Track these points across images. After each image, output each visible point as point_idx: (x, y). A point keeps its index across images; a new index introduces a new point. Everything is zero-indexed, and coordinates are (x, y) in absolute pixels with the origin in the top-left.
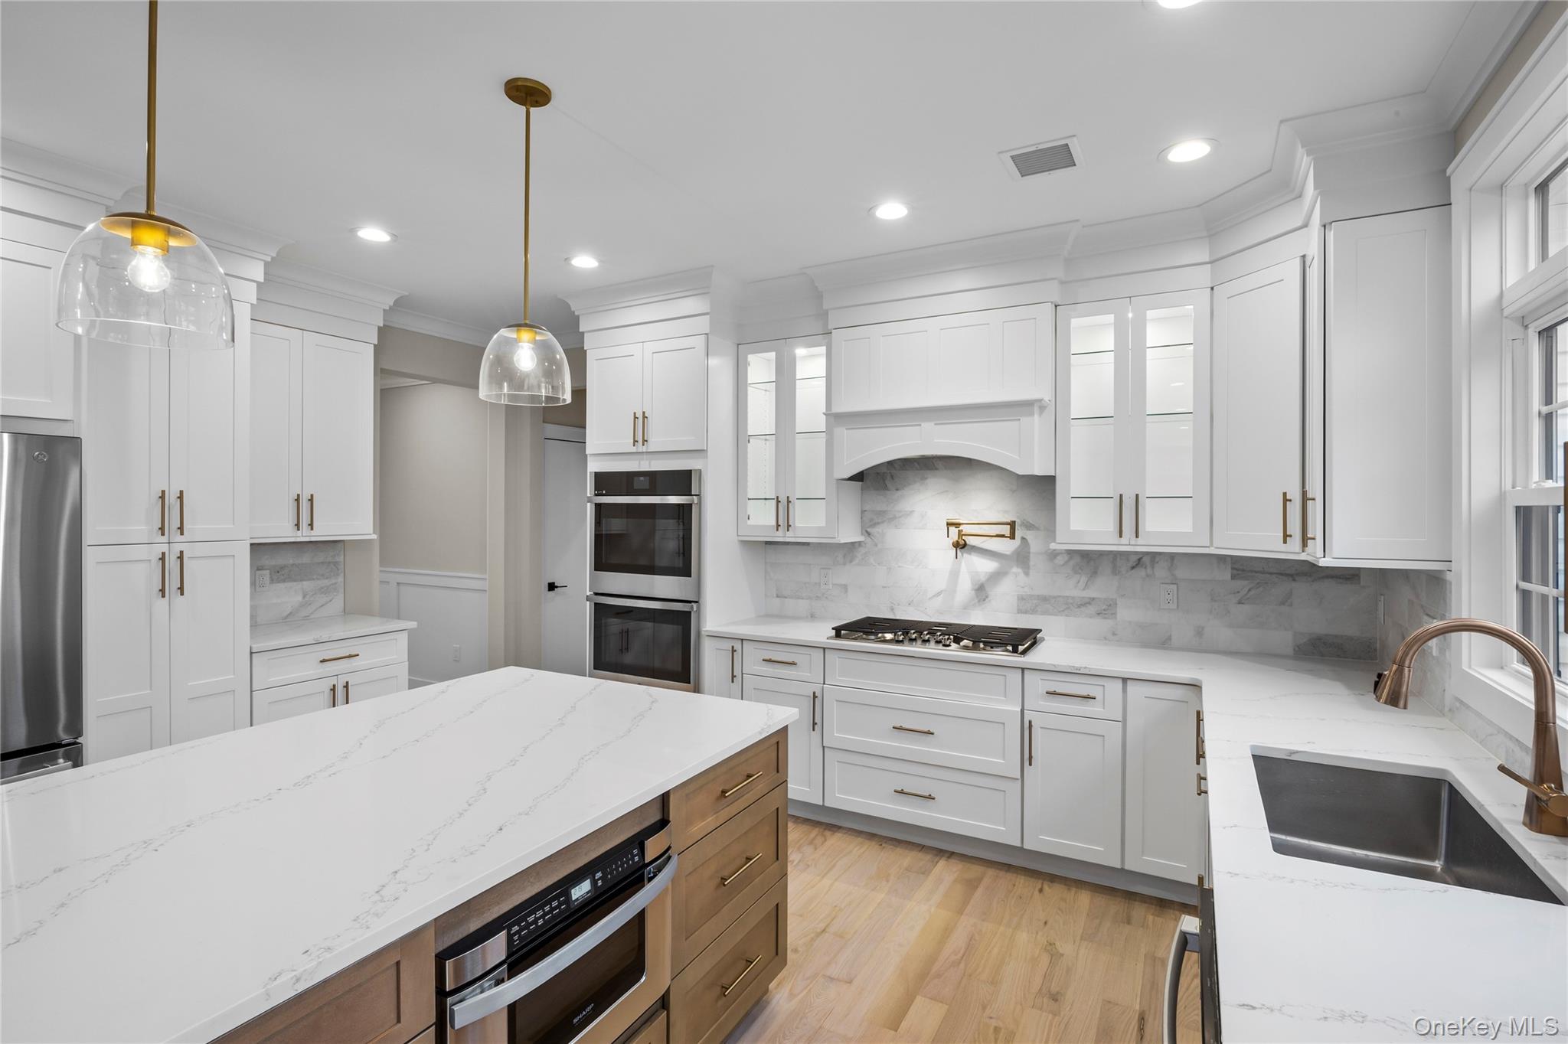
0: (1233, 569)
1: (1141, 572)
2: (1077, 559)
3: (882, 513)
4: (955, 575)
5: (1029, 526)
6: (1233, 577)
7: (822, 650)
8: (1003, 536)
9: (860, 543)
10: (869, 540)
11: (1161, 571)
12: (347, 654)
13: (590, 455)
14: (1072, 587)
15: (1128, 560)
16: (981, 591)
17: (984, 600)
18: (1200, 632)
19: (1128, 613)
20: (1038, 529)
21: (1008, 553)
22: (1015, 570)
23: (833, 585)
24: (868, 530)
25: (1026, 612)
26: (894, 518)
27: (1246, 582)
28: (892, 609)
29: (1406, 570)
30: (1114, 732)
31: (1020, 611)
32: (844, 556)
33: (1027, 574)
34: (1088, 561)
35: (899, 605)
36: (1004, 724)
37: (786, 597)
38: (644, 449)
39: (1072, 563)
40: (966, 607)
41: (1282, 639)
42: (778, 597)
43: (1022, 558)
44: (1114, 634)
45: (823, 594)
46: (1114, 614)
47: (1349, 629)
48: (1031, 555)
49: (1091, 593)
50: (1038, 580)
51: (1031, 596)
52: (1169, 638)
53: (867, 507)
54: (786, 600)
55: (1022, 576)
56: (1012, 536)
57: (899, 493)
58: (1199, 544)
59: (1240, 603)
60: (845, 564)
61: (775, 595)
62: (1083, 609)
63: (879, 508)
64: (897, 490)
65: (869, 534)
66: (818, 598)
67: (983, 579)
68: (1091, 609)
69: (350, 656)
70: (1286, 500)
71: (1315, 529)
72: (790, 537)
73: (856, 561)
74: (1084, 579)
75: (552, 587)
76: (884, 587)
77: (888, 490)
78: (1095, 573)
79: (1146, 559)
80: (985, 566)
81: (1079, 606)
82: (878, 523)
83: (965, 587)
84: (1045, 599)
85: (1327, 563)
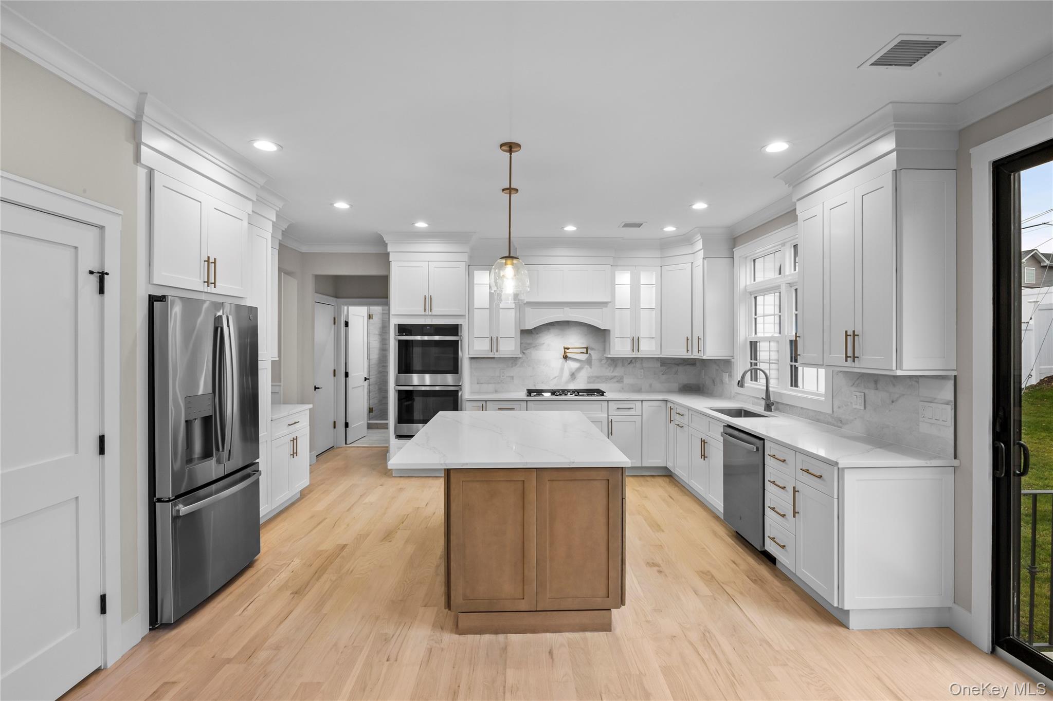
0: (661, 363)
1: (632, 365)
2: (609, 361)
3: (529, 344)
4: (562, 369)
5: (592, 349)
6: (661, 366)
7: (526, 402)
8: (583, 353)
9: (520, 358)
10: (524, 355)
11: (638, 365)
12: (293, 422)
13: (393, 315)
14: (608, 372)
15: (627, 361)
16: (573, 376)
17: (574, 379)
18: (651, 386)
19: (628, 380)
20: (595, 350)
21: (584, 360)
22: (586, 366)
23: (506, 376)
24: (524, 351)
25: (590, 383)
26: (536, 346)
27: (665, 367)
28: (535, 386)
29: (715, 359)
30: (638, 419)
31: (588, 383)
32: (512, 363)
33: (591, 368)
34: (615, 362)
35: (538, 383)
36: (602, 422)
37: (482, 384)
38: (430, 313)
39: (608, 363)
40: (567, 382)
41: (675, 386)
42: (478, 383)
43: (589, 362)
44: (623, 389)
45: (501, 381)
46: (623, 381)
47: (693, 381)
48: (593, 361)
49: (614, 374)
50: (596, 370)
51: (593, 377)
52: (641, 389)
53: (523, 342)
54: (482, 385)
55: (589, 369)
56: (587, 353)
57: (538, 335)
58: (657, 354)
59: (663, 374)
60: (512, 367)
61: (476, 383)
62: (611, 380)
63: (528, 342)
64: (537, 334)
65: (524, 353)
66: (499, 383)
67: (574, 370)
68: (615, 380)
69: (295, 423)
70: (688, 339)
71: (701, 348)
72: (497, 355)
73: (517, 366)
74: (612, 369)
75: (316, 388)
76: (531, 376)
77: (533, 334)
78: (616, 366)
79: (633, 361)
80: (574, 365)
81: (611, 379)
82: (529, 348)
83: (566, 374)
84: (598, 377)
85: (704, 357)
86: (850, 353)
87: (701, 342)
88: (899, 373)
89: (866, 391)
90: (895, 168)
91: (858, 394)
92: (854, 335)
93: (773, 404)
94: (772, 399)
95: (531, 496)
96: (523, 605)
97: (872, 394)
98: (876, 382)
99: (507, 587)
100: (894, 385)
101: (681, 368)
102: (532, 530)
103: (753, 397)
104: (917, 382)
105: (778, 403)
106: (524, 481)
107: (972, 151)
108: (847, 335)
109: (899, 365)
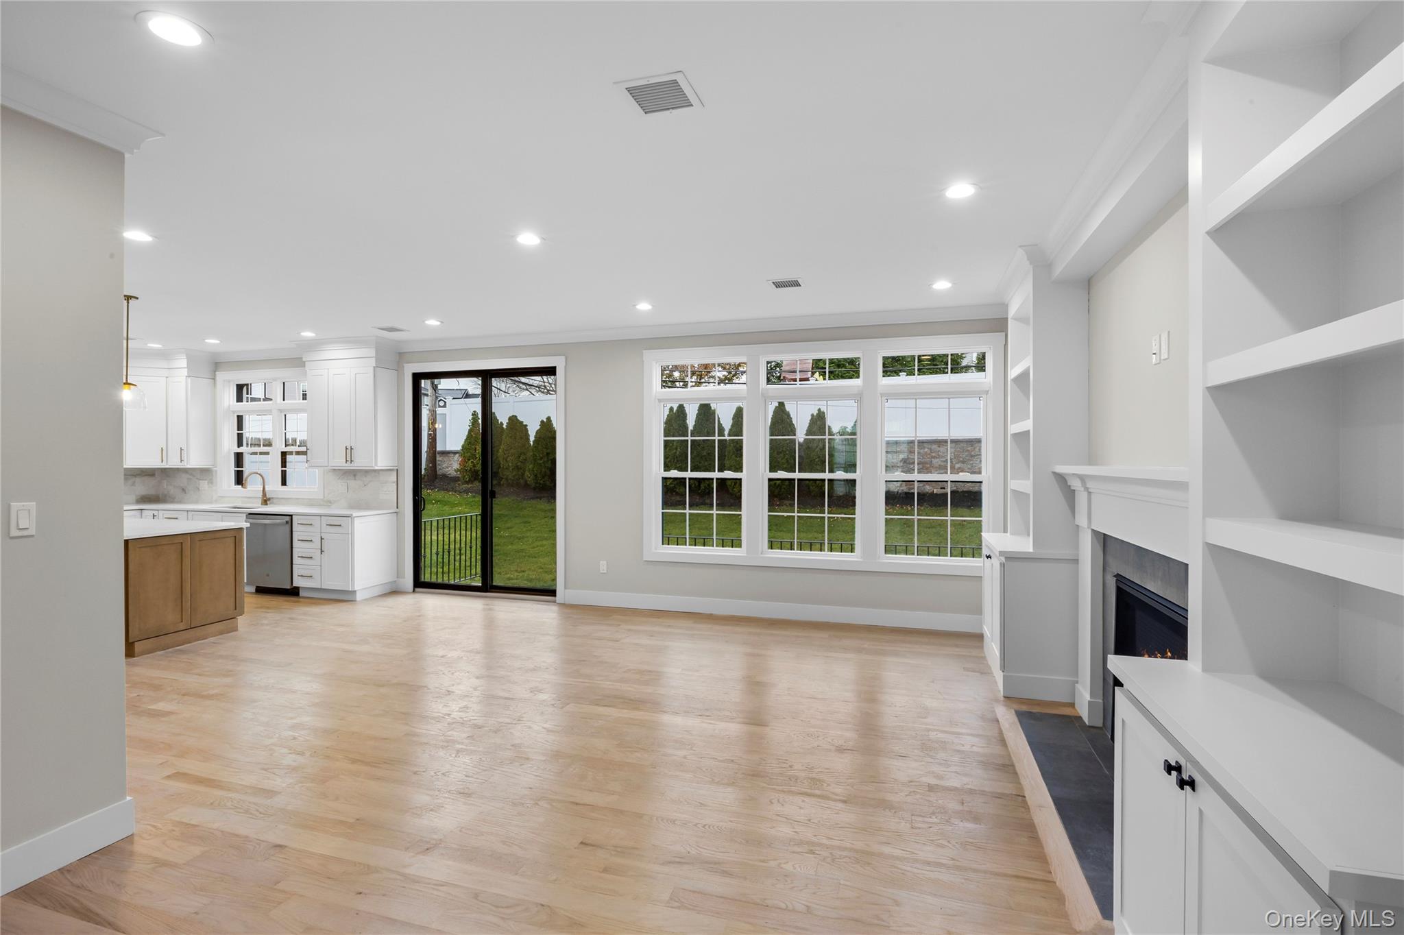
71: (185, 458)
85: (188, 466)
86: (349, 459)
87: (184, 453)
88: (376, 468)
89: (348, 481)
90: (374, 365)
91: (343, 484)
92: (351, 449)
93: (269, 499)
94: (267, 496)
95: (187, 552)
96: (182, 626)
97: (352, 483)
98: (355, 476)
99: (170, 617)
100: (366, 476)
101: (138, 480)
102: (187, 575)
103: (242, 497)
104: (379, 473)
105: (273, 498)
106: (182, 543)
107: (405, 365)
108: (346, 449)
109: (376, 464)
